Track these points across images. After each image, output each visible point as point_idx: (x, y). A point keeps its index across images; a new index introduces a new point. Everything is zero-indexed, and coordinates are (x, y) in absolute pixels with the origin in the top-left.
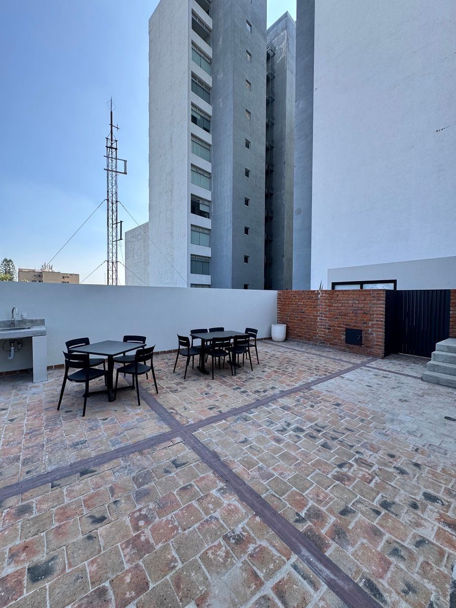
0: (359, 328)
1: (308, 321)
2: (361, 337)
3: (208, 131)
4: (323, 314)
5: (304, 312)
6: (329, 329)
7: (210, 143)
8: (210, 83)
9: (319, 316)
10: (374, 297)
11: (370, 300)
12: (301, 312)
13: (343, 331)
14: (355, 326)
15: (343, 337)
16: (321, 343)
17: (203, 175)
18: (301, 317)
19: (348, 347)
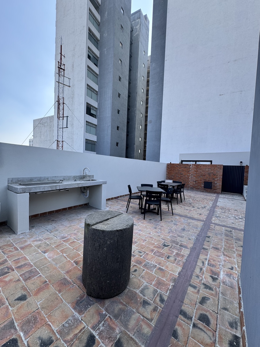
0: (211, 181)
1: (184, 178)
2: (212, 185)
3: (97, 66)
4: (193, 175)
5: (182, 174)
6: (195, 182)
7: (98, 73)
8: (99, 37)
9: (190, 176)
10: (218, 168)
11: (217, 169)
12: (181, 174)
13: (203, 183)
14: (209, 180)
15: (203, 185)
16: (191, 188)
17: (93, 92)
18: (181, 177)
19: (205, 190)
